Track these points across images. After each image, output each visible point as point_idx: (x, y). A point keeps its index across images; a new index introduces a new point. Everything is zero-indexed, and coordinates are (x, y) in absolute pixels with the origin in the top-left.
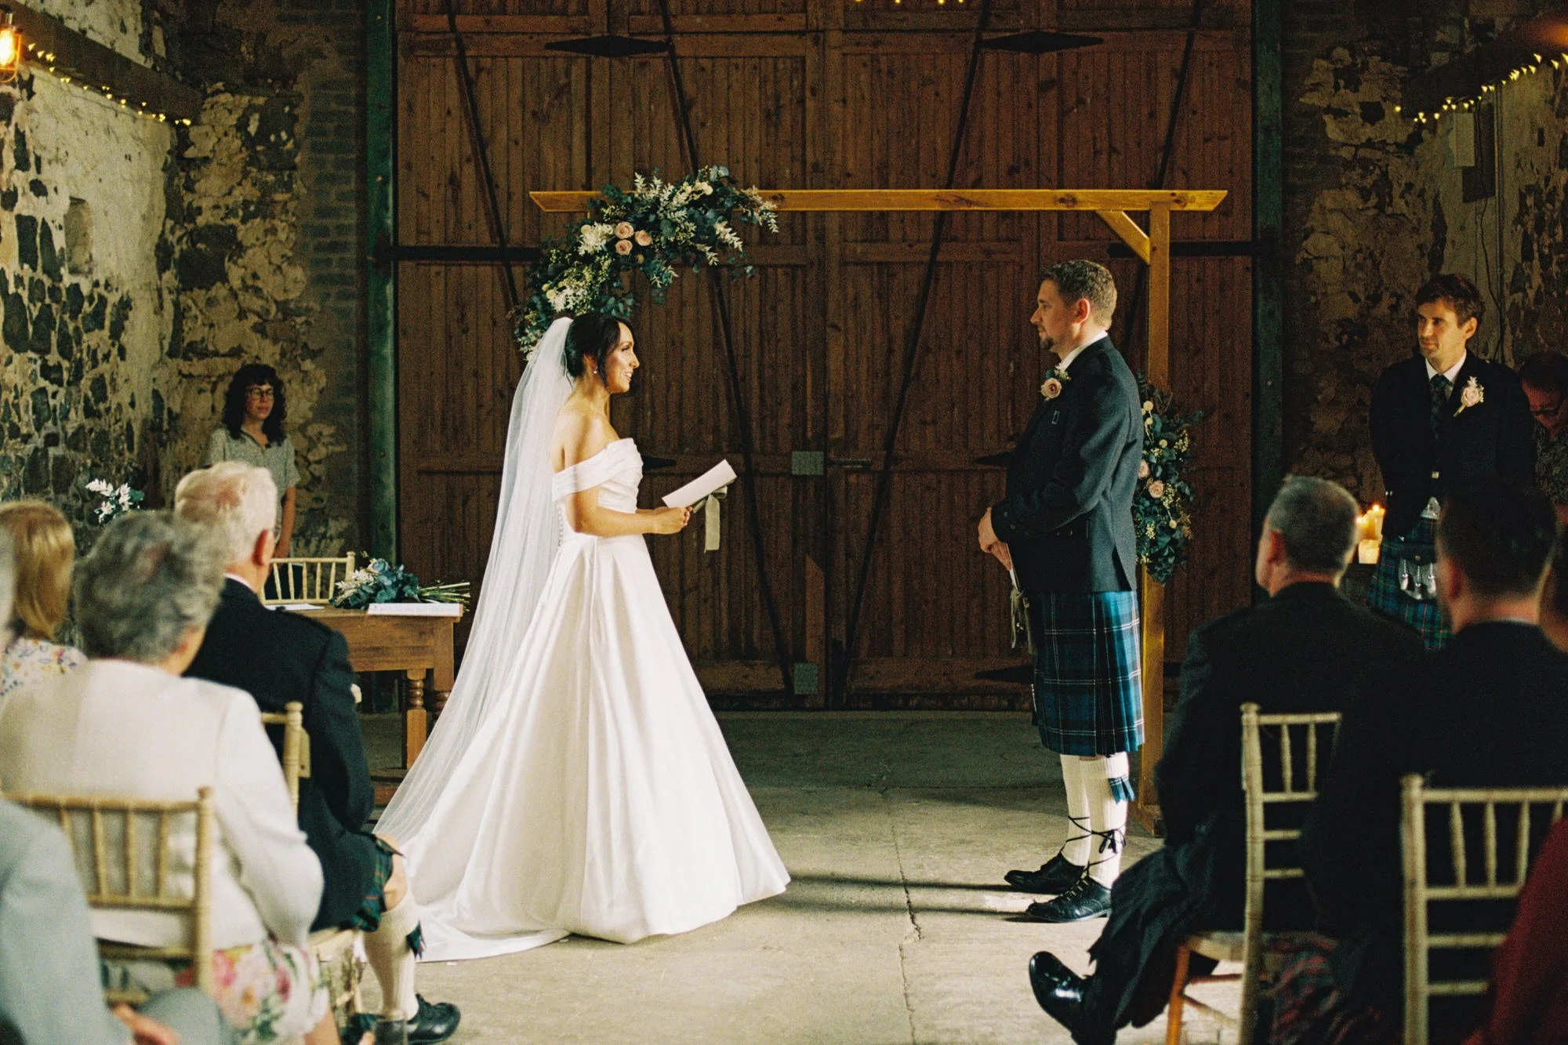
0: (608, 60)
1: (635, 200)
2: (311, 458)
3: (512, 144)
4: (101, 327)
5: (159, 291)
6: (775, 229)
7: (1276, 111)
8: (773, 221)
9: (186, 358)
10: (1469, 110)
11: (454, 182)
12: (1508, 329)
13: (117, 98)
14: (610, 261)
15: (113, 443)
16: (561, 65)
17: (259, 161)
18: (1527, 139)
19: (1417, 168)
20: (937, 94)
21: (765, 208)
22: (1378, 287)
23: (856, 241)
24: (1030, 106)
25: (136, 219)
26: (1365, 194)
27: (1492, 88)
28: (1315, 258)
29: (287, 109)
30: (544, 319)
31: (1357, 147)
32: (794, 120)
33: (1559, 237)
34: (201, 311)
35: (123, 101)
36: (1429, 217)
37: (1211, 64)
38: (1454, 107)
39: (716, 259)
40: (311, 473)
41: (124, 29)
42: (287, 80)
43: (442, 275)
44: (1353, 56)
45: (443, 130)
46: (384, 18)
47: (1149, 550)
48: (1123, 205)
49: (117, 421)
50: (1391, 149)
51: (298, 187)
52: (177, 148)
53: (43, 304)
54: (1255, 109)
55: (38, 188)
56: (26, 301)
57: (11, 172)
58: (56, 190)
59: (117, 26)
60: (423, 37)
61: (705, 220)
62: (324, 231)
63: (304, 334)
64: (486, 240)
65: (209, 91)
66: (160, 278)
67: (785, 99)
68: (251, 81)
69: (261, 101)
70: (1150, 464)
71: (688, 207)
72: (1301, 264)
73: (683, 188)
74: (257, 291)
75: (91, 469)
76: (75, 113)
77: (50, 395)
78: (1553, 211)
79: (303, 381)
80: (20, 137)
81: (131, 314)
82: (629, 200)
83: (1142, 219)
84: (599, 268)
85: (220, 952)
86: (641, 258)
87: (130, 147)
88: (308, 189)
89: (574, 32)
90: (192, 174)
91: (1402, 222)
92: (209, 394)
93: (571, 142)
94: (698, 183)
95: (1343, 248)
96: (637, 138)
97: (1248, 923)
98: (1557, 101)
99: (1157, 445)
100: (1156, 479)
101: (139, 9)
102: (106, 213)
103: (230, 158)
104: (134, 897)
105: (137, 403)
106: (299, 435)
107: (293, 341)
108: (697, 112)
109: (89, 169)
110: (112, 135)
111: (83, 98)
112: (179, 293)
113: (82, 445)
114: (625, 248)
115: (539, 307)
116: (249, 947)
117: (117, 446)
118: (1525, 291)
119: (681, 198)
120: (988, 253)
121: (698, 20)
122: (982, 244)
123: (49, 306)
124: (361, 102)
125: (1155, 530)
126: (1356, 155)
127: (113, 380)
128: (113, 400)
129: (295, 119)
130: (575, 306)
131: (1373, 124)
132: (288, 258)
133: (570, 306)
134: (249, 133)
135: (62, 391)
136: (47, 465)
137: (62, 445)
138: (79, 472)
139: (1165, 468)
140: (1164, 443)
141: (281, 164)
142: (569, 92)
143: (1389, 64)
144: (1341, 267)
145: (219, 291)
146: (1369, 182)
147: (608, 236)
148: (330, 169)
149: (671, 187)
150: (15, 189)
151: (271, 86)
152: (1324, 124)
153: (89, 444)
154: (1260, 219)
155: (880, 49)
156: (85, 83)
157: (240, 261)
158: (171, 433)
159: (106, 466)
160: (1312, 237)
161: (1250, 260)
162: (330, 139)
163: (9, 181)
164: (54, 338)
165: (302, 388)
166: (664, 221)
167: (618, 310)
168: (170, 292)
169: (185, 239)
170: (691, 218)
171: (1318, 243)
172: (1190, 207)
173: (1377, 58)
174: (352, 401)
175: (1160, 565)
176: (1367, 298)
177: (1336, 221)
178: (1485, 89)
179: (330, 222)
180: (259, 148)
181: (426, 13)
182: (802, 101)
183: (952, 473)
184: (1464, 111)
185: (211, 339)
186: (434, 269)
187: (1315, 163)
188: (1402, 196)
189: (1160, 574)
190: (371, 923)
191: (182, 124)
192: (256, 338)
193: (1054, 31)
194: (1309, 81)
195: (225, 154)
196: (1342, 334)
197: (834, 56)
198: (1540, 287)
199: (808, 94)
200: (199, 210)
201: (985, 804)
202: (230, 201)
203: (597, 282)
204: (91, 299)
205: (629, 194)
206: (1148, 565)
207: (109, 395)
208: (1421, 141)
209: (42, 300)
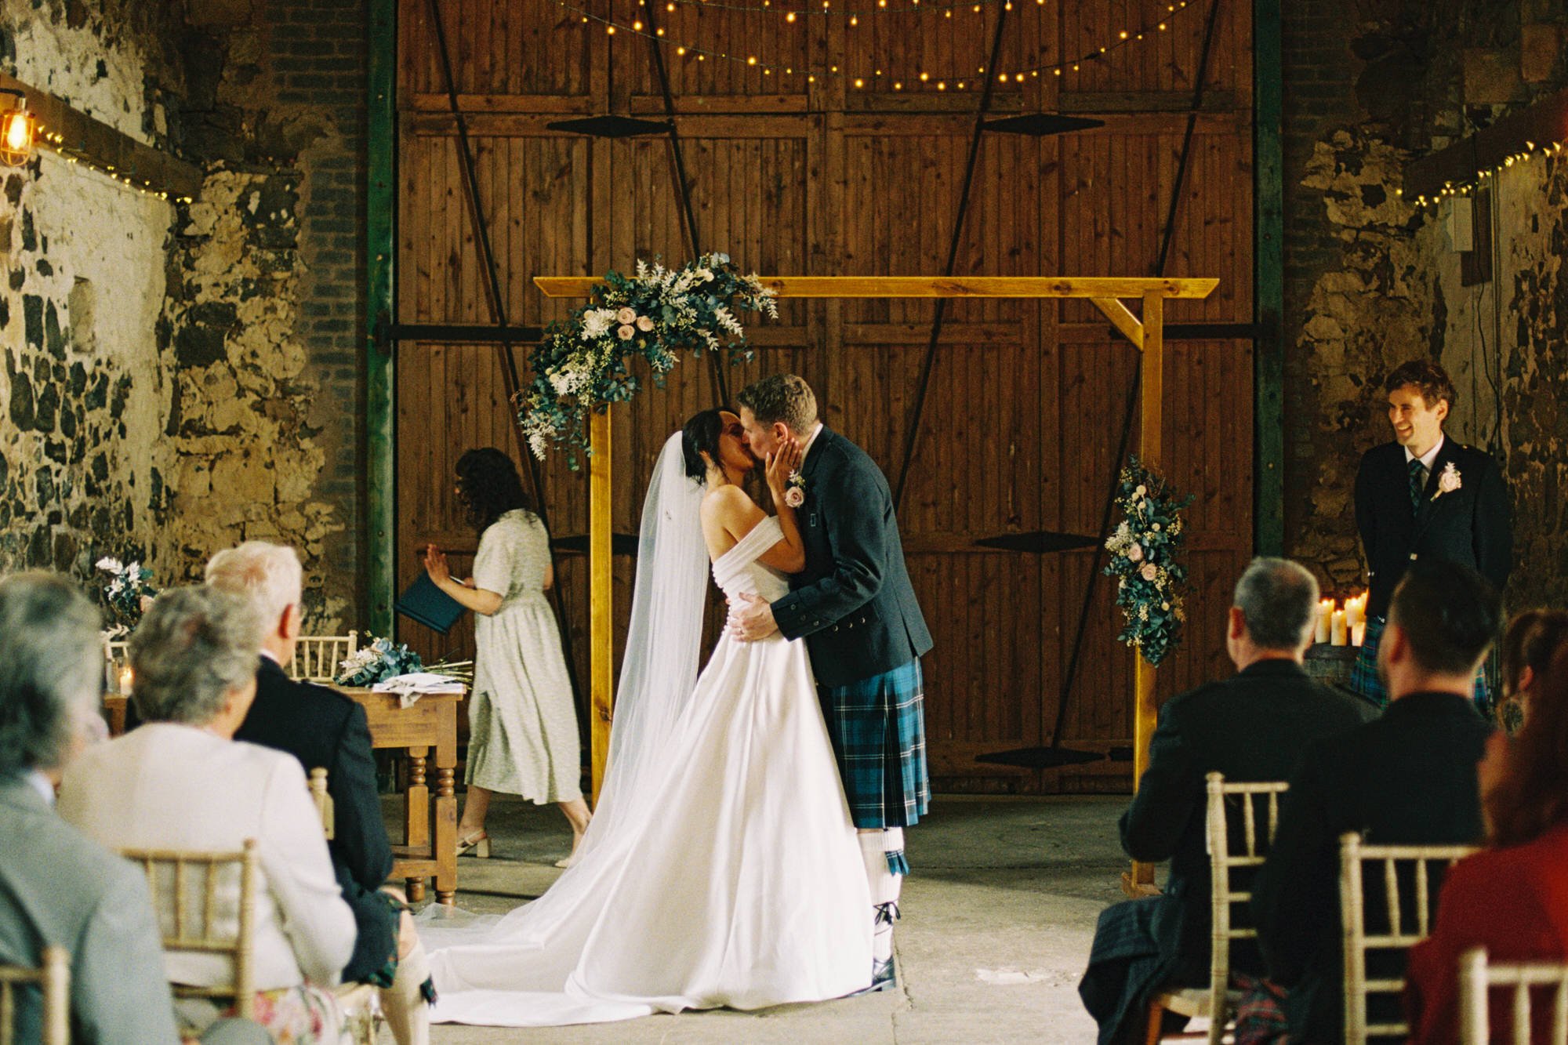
0: (608, 141)
1: (637, 286)
2: (310, 536)
3: (512, 224)
4: (103, 405)
5: (159, 368)
6: (774, 315)
7: (1278, 194)
8: (773, 307)
9: (184, 436)
10: (1468, 195)
11: (455, 261)
12: (1505, 413)
13: (121, 178)
14: (612, 346)
15: (113, 521)
16: (562, 144)
17: (259, 239)
18: (1522, 224)
19: (1419, 251)
20: (938, 176)
21: (765, 294)
22: (1381, 370)
23: (857, 323)
24: (1031, 187)
25: (138, 298)
26: (1366, 277)
27: (1488, 174)
28: (1317, 341)
29: (288, 187)
30: (547, 402)
31: (1358, 230)
32: (795, 200)
33: (1553, 323)
34: (199, 389)
35: (127, 181)
36: (1431, 299)
37: (1213, 147)
38: (1452, 192)
39: (716, 345)
40: (309, 552)
41: (127, 108)
42: (288, 158)
43: (442, 355)
44: (1354, 139)
45: (444, 209)
46: (385, 96)
47: (1142, 632)
48: (1117, 292)
49: (117, 499)
50: (1392, 232)
51: (299, 266)
52: (177, 225)
53: (48, 383)
54: (1256, 191)
55: (44, 268)
56: (32, 380)
57: (19, 253)
58: (61, 269)
59: (121, 105)
60: (426, 117)
61: (706, 306)
62: (322, 310)
63: (303, 412)
64: (486, 320)
65: (210, 168)
66: (160, 356)
67: (787, 180)
68: (251, 159)
69: (261, 179)
70: (1143, 548)
71: (689, 293)
72: (1303, 346)
73: (684, 275)
74: (257, 369)
75: (92, 547)
76: (80, 193)
77: (53, 472)
78: (1546, 297)
79: (301, 459)
80: (28, 219)
81: (131, 392)
82: (632, 286)
83: (1136, 306)
84: (601, 352)
85: (260, 993)
86: (643, 343)
87: (133, 226)
88: (309, 268)
89: (577, 111)
90: (192, 251)
91: (1403, 304)
92: (206, 471)
93: (572, 223)
94: (699, 270)
95: (1344, 331)
96: (638, 219)
97: (1214, 980)
98: (1550, 188)
99: (1149, 528)
100: (1148, 562)
101: (142, 88)
102: (108, 292)
103: (230, 235)
104: (184, 940)
105: (136, 482)
106: (297, 513)
107: (292, 420)
108: (698, 193)
109: (92, 248)
110: (115, 214)
111: (89, 178)
112: (178, 372)
113: (83, 523)
114: (627, 333)
115: (542, 390)
116: (285, 990)
117: (117, 524)
118: (1520, 376)
119: (682, 285)
120: (989, 334)
121: (700, 101)
122: (985, 326)
123: (54, 385)
124: (362, 180)
125: (1148, 612)
126: (1357, 238)
127: (114, 458)
128: (114, 478)
129: (296, 197)
130: (578, 390)
131: (1374, 207)
132: (288, 337)
133: (573, 390)
134: (249, 212)
135: (65, 469)
136: (50, 544)
137: (64, 523)
138: (80, 550)
139: (1158, 550)
140: (1156, 527)
141: (281, 242)
142: (571, 171)
143: (1390, 148)
144: (1342, 350)
145: (218, 368)
146: (1371, 264)
147: (611, 321)
148: (330, 247)
149: (673, 274)
150: (23, 269)
151: (272, 164)
152: (1326, 206)
153: (90, 521)
154: (1261, 302)
155: (881, 131)
156: (90, 164)
157: (239, 339)
158: (169, 511)
159: (107, 544)
160: (1313, 321)
161: (1251, 342)
162: (331, 217)
163: (17, 261)
164: (58, 416)
165: (301, 466)
166: (666, 308)
167: (620, 394)
168: (170, 370)
169: (184, 317)
170: (692, 304)
171: (1320, 325)
172: (1183, 295)
173: (1377, 142)
174: (351, 480)
175: (1153, 647)
176: (1369, 380)
177: (1338, 304)
178: (1481, 174)
179: (329, 300)
180: (259, 226)
181: (427, 91)
182: (804, 183)
183: (952, 555)
184: (1462, 196)
185: (209, 417)
186: (434, 348)
187: (1316, 246)
188: (1403, 279)
189: (1153, 656)
190: (386, 980)
191: (183, 203)
192: (254, 416)
193: (1056, 113)
194: (1310, 164)
195: (225, 232)
196: (1343, 417)
197: (836, 138)
198: (1535, 372)
199: (809, 175)
200: (199, 288)
201: (980, 883)
202: (230, 279)
203: (600, 367)
204: (93, 377)
205: (631, 281)
206: (1141, 646)
207: (110, 474)
208: (1422, 224)
209: (47, 379)
